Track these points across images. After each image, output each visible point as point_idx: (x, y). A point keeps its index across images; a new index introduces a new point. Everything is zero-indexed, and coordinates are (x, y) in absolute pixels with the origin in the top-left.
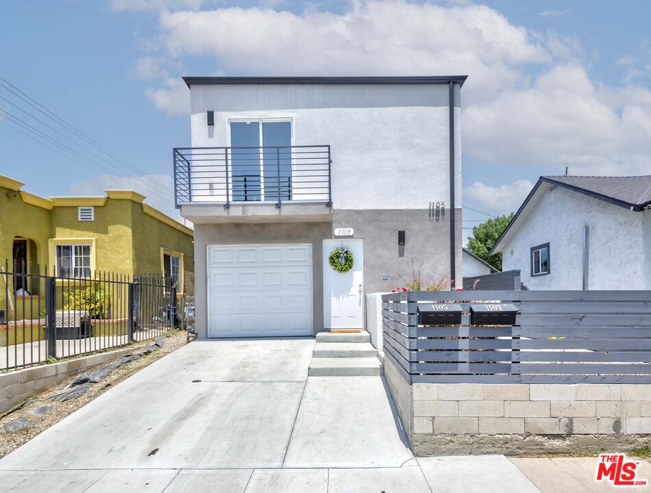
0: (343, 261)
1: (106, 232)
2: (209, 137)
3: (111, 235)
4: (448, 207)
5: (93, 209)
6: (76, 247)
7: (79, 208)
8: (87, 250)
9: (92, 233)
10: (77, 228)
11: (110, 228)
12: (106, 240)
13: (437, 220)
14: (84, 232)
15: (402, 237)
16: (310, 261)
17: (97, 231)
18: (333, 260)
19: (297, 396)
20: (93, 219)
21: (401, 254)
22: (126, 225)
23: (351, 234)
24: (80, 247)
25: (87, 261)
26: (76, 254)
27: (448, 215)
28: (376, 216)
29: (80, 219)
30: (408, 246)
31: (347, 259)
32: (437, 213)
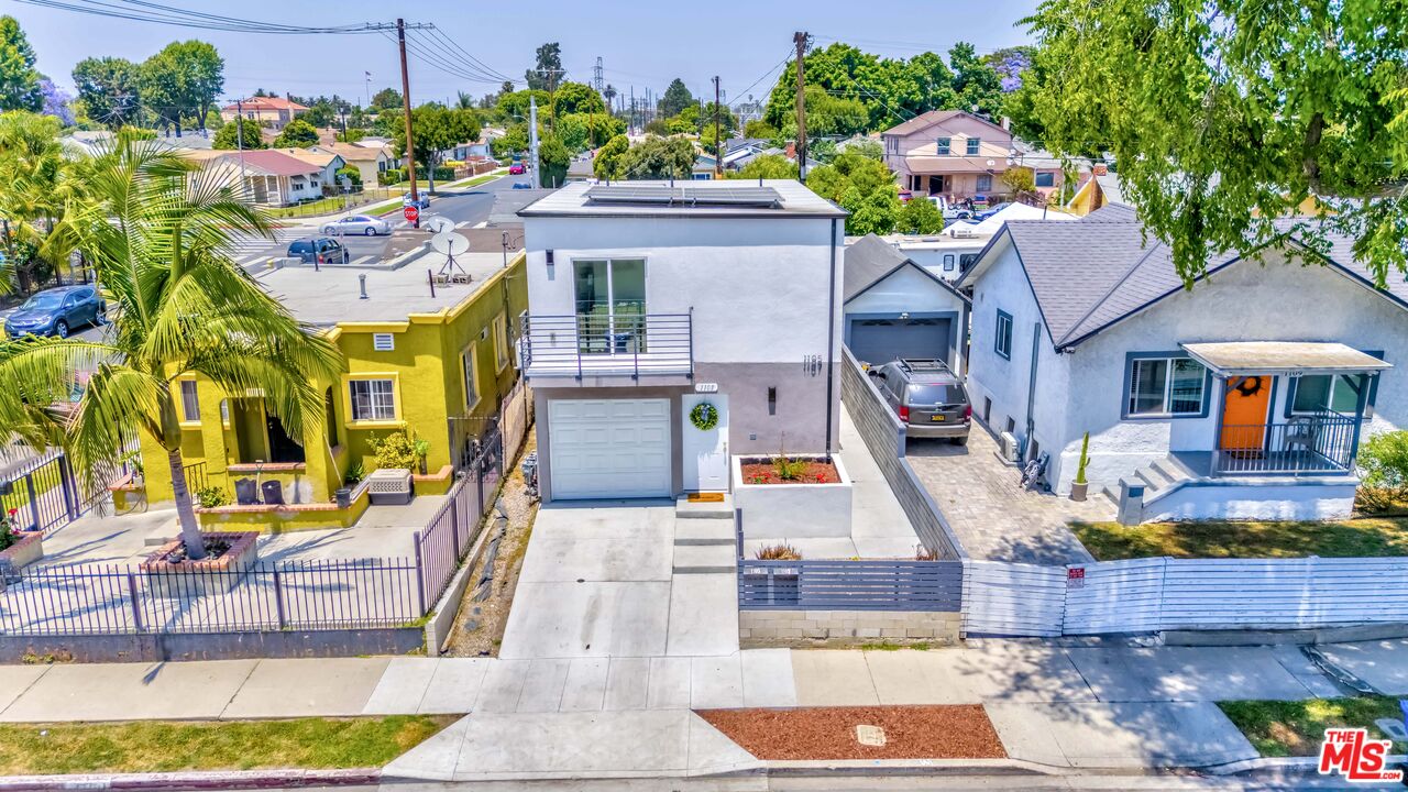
0: (706, 417)
1: (412, 363)
2: (550, 279)
3: (417, 367)
4: (825, 360)
5: (392, 336)
6: (374, 383)
7: (375, 335)
8: (388, 385)
9: (393, 366)
10: (374, 360)
11: (418, 359)
12: (411, 373)
13: (813, 375)
14: (383, 364)
15: (772, 394)
16: (668, 416)
17: (398, 362)
18: (695, 416)
19: (667, 598)
20: (393, 348)
21: (772, 412)
22: (435, 355)
23: (715, 389)
24: (379, 383)
25: (390, 399)
26: (375, 391)
27: (825, 369)
28: (742, 371)
29: (376, 349)
30: (779, 403)
31: (710, 417)
32: (814, 367)
